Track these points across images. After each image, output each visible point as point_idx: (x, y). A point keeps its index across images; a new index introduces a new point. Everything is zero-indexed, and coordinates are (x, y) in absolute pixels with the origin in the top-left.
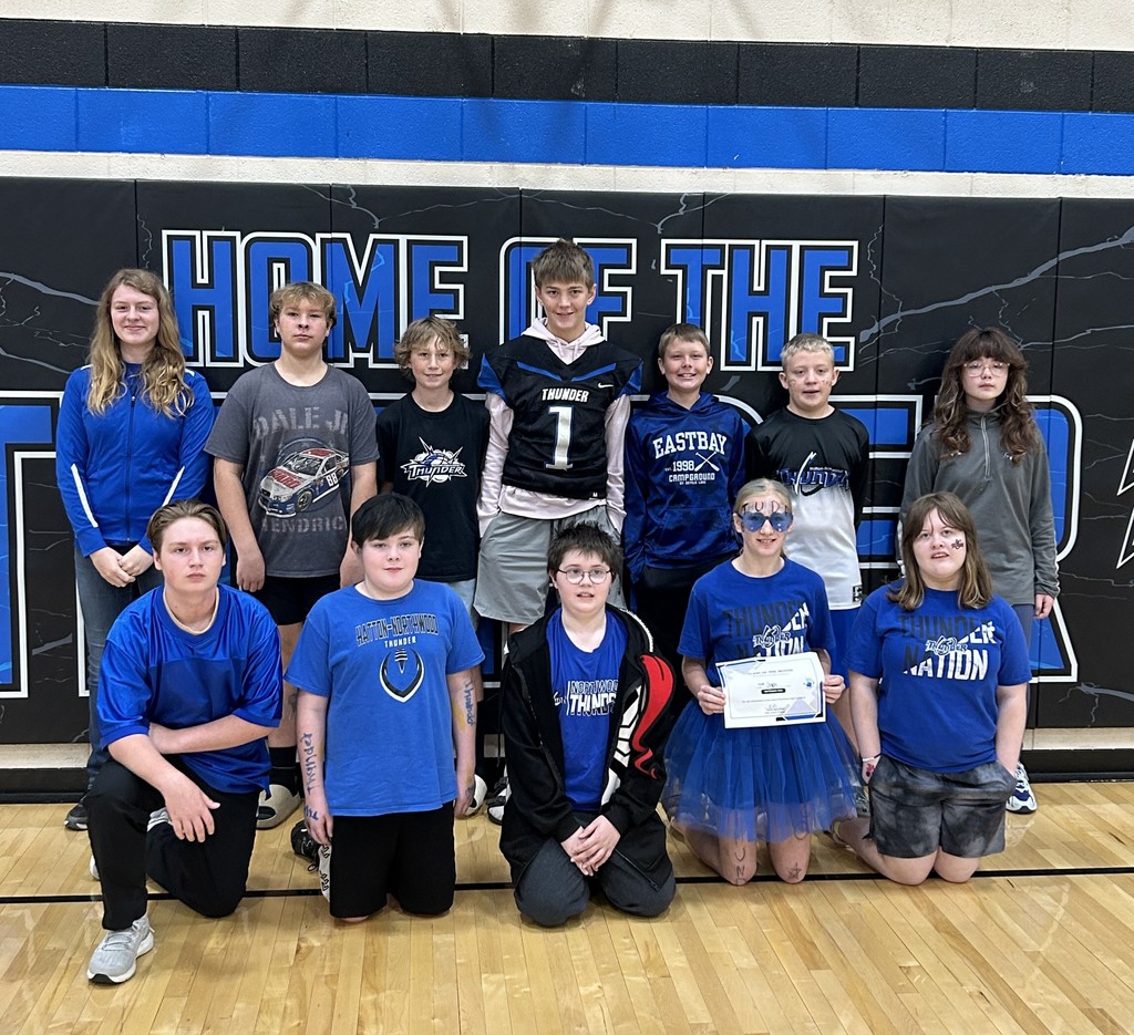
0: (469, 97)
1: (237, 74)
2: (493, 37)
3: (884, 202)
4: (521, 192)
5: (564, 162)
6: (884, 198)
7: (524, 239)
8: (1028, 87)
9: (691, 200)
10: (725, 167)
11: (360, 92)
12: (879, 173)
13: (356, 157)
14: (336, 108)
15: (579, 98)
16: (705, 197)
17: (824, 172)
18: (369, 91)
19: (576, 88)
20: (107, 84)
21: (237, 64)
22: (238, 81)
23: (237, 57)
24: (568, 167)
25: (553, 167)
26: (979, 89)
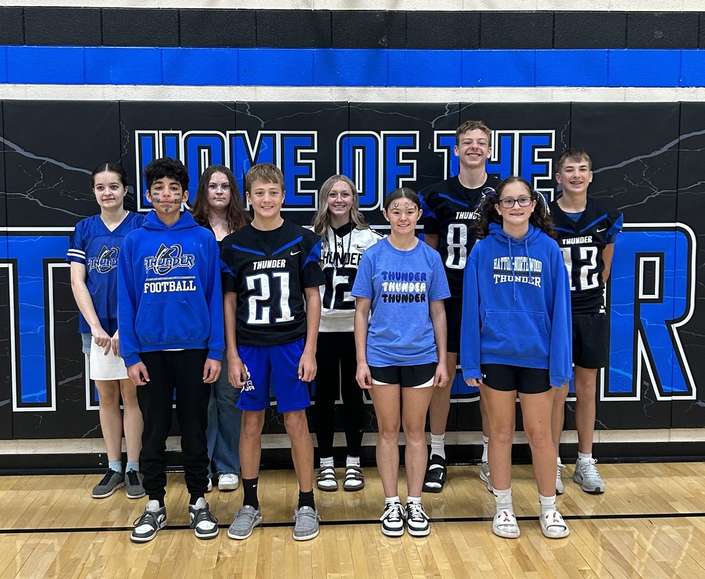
0: (318, 47)
1: (179, 37)
2: (331, 12)
3: (570, 106)
4: (349, 104)
5: (375, 86)
6: (571, 104)
7: (351, 132)
8: (659, 34)
9: (452, 107)
10: (472, 86)
11: (252, 47)
12: (568, 88)
13: (250, 84)
14: (238, 56)
15: (384, 47)
16: (461, 105)
17: (534, 88)
18: (258, 46)
19: (382, 42)
20: (102, 44)
21: (179, 31)
22: (179, 40)
23: (179, 26)
24: (377, 89)
25: (368, 88)
26: (629, 37)
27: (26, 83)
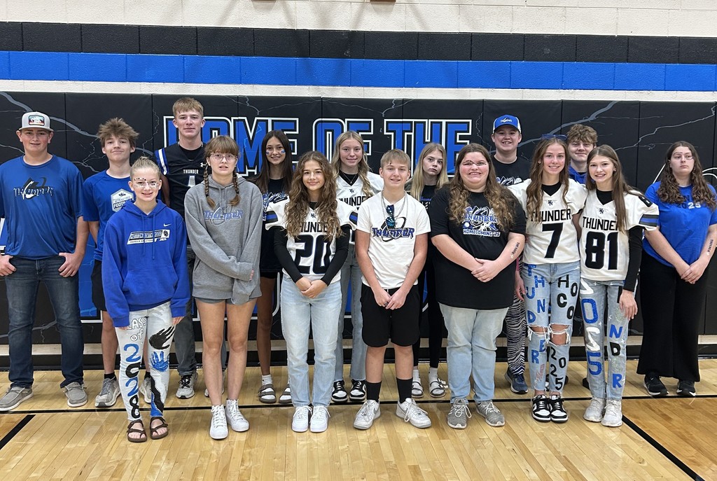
0: (300, 57)
1: (197, 47)
2: (309, 31)
3: (483, 103)
4: (322, 99)
5: (341, 86)
6: (483, 101)
7: (323, 119)
8: (547, 51)
9: (397, 101)
10: (412, 87)
11: (251, 55)
12: (481, 89)
13: (250, 84)
14: (240, 62)
15: (348, 58)
16: (404, 101)
17: (457, 89)
18: (255, 55)
19: (346, 53)
20: (139, 52)
21: (197, 43)
22: (197, 50)
23: (197, 40)
24: (343, 88)
25: (337, 87)
26: (526, 53)
27: (83, 81)
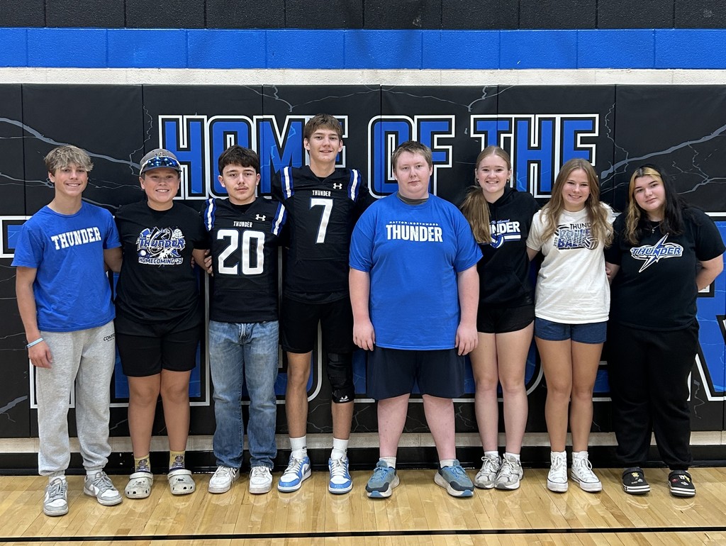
0: (349, 29)
1: (205, 18)
3: (615, 90)
4: (381, 87)
5: (408, 68)
6: (615, 86)
8: (708, 13)
9: (489, 90)
10: (511, 68)
11: (281, 28)
12: (612, 70)
13: (278, 68)
14: (266, 38)
15: (418, 28)
16: (499, 88)
17: (576, 70)
18: (286, 27)
19: (416, 22)
20: (125, 26)
21: (205, 12)
22: (205, 21)
23: (205, 7)
24: (411, 71)
25: (402, 71)
26: (676, 15)
27: (47, 67)
